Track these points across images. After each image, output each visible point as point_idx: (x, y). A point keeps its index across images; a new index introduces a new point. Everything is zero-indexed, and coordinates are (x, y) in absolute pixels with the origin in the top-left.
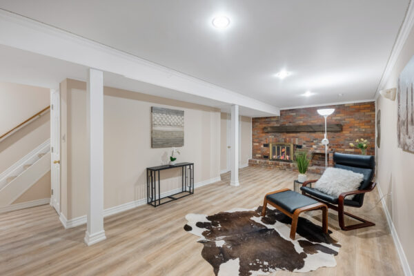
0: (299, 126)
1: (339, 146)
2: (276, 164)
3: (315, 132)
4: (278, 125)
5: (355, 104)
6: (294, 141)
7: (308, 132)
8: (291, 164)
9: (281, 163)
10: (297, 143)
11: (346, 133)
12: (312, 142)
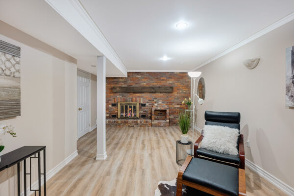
0: (144, 88)
1: (171, 103)
3: (155, 92)
6: (140, 100)
7: (150, 92)
8: (139, 121)
9: (130, 121)
10: (142, 102)
11: (175, 94)
12: (153, 100)
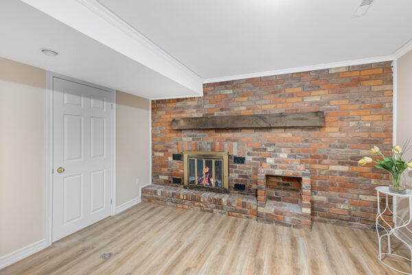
0: (239, 117)
1: (317, 158)
2: (195, 199)
3: (269, 128)
4: (200, 115)
5: (351, 69)
6: (231, 148)
7: (255, 129)
8: (225, 198)
9: (206, 196)
10: (235, 153)
11: (332, 132)
12: (265, 150)
